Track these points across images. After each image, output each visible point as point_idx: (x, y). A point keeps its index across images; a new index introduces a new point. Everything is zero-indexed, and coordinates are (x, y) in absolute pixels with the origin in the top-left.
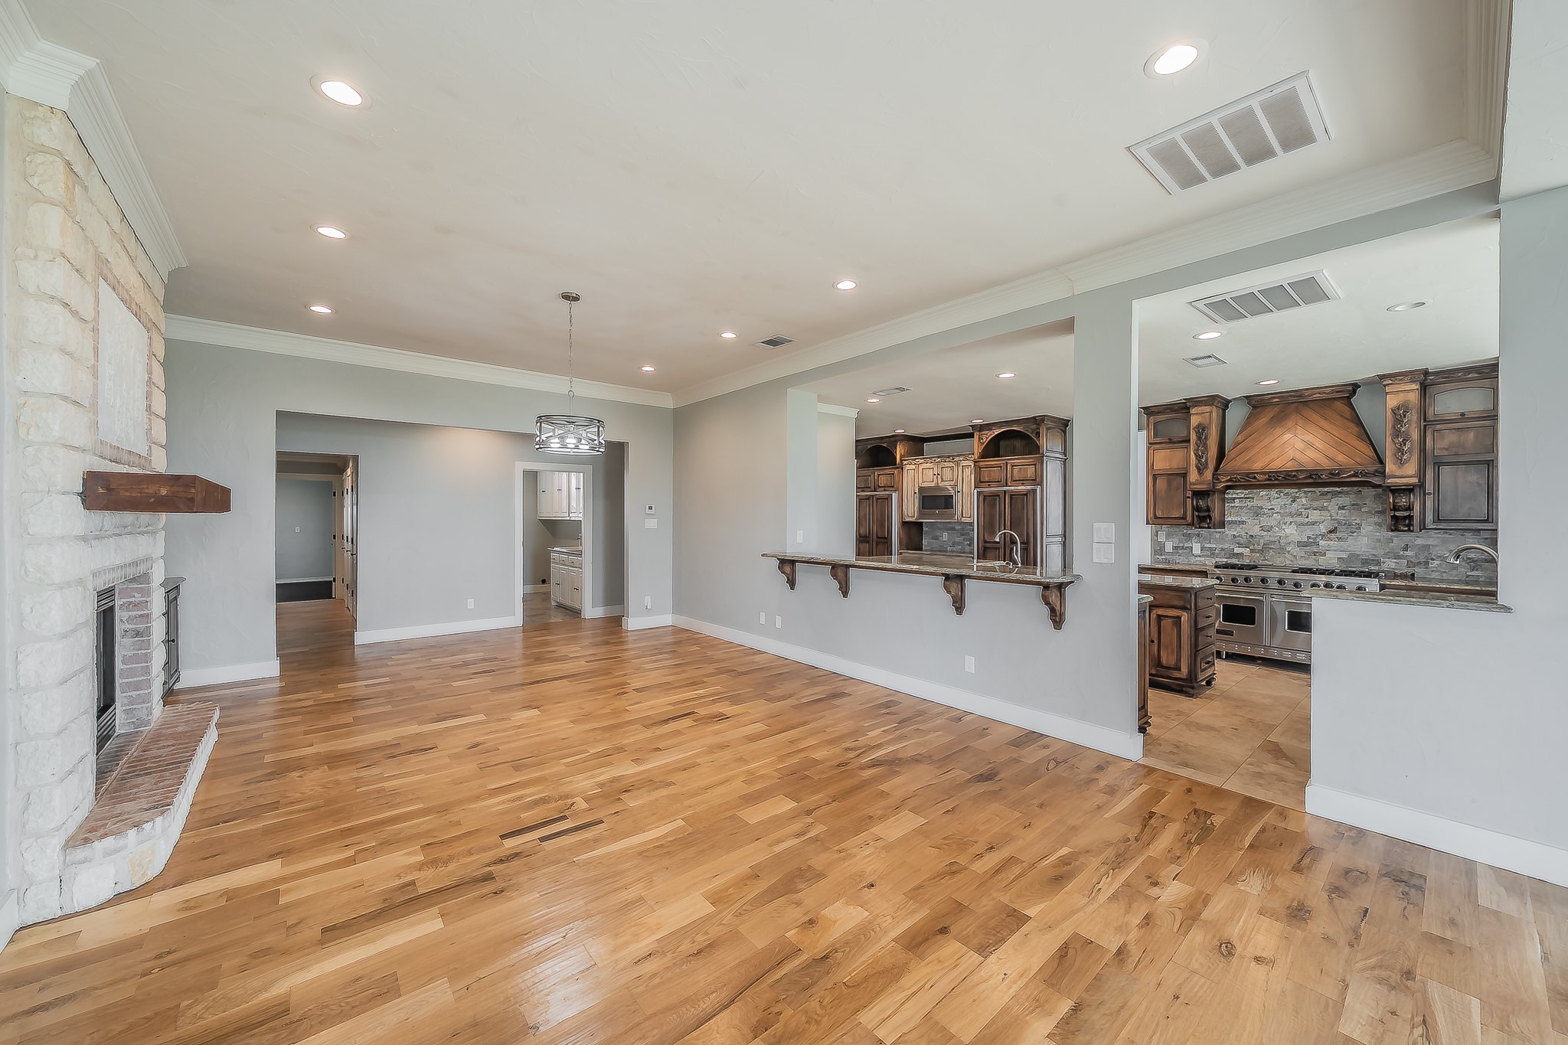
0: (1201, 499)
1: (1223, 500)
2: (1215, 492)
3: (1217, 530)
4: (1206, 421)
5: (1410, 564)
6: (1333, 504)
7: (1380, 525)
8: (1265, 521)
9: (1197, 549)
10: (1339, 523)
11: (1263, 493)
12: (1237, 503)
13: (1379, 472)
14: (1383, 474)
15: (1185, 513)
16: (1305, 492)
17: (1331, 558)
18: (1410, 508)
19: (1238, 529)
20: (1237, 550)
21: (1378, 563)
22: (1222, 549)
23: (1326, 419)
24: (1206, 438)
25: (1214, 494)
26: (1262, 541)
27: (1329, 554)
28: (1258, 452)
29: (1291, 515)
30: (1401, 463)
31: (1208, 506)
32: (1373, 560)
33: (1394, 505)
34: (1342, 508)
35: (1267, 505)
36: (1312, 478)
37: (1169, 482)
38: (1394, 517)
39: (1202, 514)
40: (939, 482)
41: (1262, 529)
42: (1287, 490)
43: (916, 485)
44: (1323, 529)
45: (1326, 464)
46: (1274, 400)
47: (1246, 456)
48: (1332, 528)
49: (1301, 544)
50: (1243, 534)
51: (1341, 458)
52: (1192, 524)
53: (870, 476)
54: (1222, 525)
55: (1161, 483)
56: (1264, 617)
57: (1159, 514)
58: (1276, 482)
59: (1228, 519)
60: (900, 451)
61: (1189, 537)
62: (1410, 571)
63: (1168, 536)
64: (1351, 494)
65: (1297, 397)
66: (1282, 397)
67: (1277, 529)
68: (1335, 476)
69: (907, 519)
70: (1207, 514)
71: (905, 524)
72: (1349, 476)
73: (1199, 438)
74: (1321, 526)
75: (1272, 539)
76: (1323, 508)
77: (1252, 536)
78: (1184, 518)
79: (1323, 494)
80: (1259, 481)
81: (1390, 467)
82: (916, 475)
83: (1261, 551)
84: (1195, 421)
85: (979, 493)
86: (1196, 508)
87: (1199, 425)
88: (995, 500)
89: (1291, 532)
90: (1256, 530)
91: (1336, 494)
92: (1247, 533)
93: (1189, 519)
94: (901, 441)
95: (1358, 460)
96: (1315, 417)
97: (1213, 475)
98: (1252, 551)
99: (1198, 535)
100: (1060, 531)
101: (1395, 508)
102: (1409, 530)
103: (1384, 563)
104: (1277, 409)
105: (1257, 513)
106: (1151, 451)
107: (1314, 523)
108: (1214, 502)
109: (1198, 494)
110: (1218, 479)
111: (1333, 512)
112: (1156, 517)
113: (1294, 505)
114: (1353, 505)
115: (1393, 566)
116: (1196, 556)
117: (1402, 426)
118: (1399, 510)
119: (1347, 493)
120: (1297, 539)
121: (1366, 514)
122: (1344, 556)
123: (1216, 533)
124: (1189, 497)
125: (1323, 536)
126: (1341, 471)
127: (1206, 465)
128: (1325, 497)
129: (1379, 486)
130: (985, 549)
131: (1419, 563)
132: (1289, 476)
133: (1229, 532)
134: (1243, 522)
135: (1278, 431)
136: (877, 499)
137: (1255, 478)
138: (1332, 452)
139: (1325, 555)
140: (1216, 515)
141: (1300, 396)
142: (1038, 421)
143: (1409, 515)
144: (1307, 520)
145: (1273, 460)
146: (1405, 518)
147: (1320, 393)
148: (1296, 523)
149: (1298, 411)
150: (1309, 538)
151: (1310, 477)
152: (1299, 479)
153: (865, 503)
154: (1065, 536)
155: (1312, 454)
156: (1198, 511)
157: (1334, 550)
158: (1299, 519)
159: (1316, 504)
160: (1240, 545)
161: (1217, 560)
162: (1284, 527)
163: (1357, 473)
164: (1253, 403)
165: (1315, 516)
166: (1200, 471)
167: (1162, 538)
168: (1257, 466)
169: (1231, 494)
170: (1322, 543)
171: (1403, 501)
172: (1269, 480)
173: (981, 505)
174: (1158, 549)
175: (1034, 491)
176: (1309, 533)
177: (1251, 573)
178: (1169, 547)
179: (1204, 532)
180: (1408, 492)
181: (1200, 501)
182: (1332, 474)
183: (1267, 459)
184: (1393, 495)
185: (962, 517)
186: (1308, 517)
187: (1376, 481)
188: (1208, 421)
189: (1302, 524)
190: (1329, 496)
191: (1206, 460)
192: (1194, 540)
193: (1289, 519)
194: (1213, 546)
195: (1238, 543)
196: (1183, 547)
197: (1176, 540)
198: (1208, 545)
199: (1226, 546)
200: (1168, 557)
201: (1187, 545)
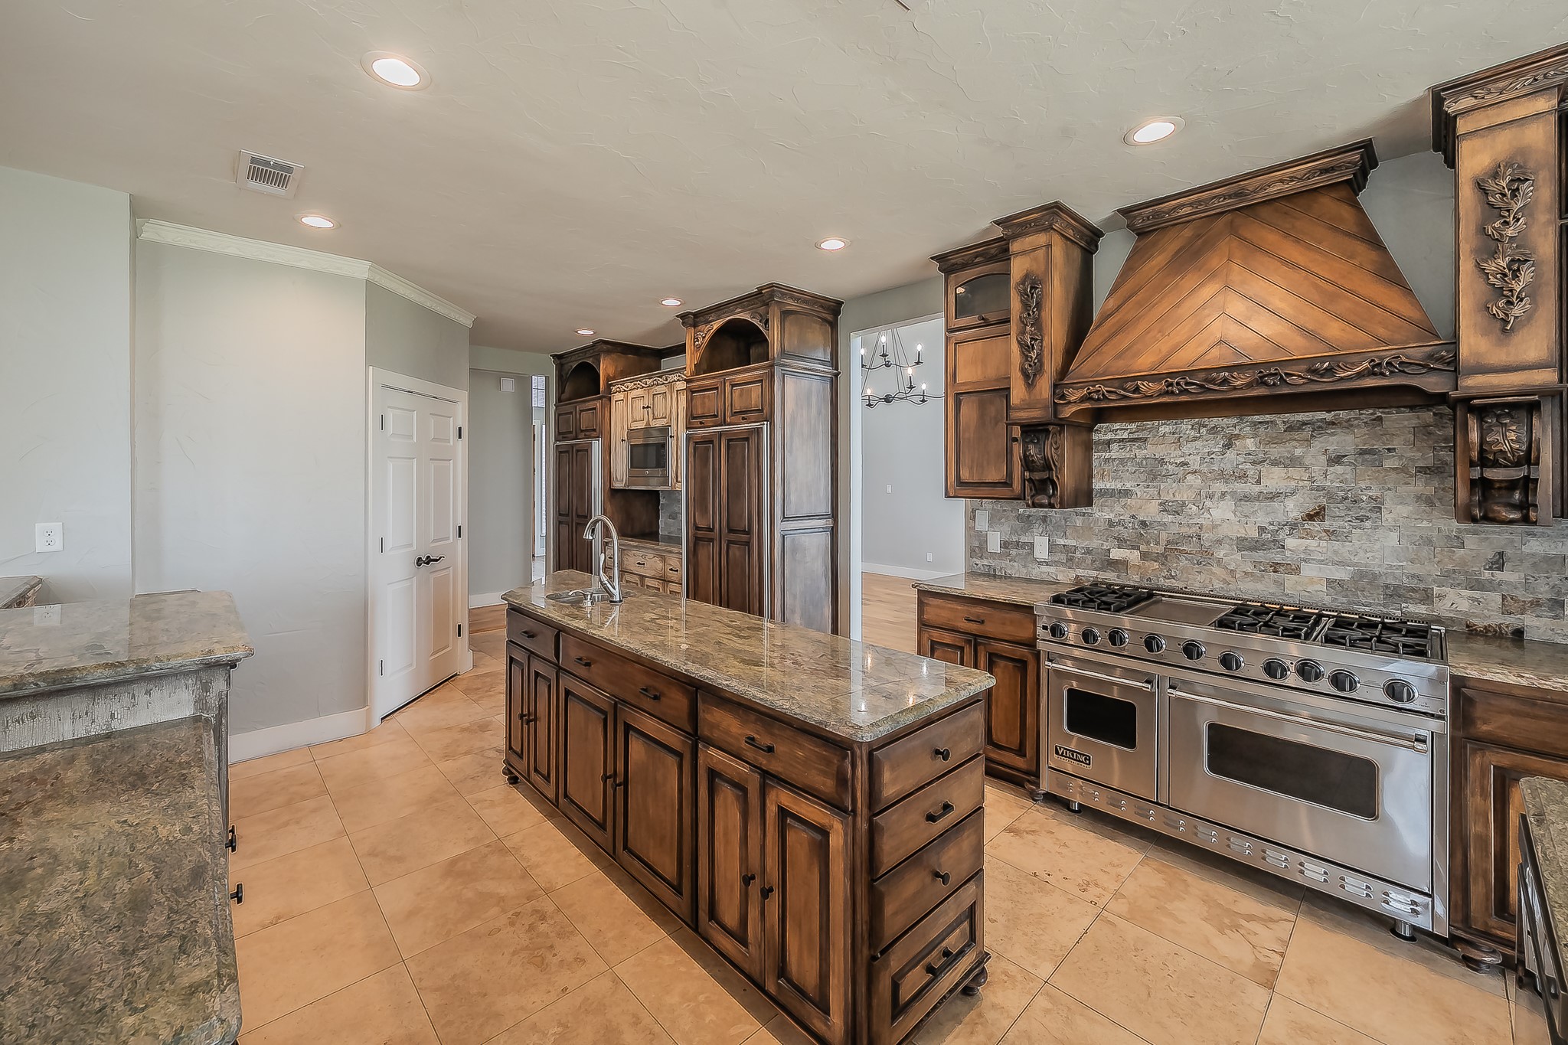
0: (1032, 442)
1: (1088, 447)
2: (1062, 426)
3: (1079, 510)
4: (1038, 268)
5: (1508, 605)
6: (1314, 453)
7: (1429, 502)
8: (1171, 491)
9: (1041, 551)
10: (1330, 496)
11: (1166, 428)
12: (1115, 452)
13: (1441, 359)
14: (1453, 365)
15: (1010, 474)
16: (1254, 424)
17: (1311, 581)
18: (1529, 458)
19: (1118, 508)
20: (1117, 554)
21: (1427, 597)
22: (1088, 551)
23: (1297, 240)
24: (1038, 305)
25: (1061, 432)
26: (1164, 536)
27: (1307, 570)
28: (1147, 331)
29: (1222, 476)
30: (1504, 328)
31: (1045, 459)
32: (1413, 590)
33: (1482, 451)
34: (1337, 460)
35: (1174, 455)
36: (1266, 384)
37: (982, 407)
38: (1483, 486)
39: (1037, 476)
40: (651, 420)
41: (1164, 508)
42: (1214, 421)
43: (625, 427)
44: (1293, 509)
45: (1299, 347)
46: (1182, 212)
47: (1124, 341)
48: (1311, 507)
49: (1245, 545)
50: (1126, 517)
51: (1335, 331)
52: (1021, 497)
53: (571, 413)
54: (1084, 497)
55: (969, 410)
56: (1154, 728)
57: (965, 476)
58: (1184, 398)
59: (1098, 485)
60: (606, 367)
61: (1027, 521)
62: (1511, 621)
63: (993, 520)
64: (1358, 426)
65: (1230, 197)
66: (1199, 202)
67: (1194, 508)
68: (1322, 376)
69: (618, 485)
70: (1045, 475)
71: (613, 493)
72: (1360, 375)
73: (1026, 306)
74: (1290, 504)
75: (1184, 530)
76: (1293, 462)
77: (1143, 524)
78: (1008, 484)
79: (1290, 428)
80: (1146, 397)
81: (1473, 343)
82: (625, 409)
83: (1163, 558)
84: (1018, 268)
85: (689, 438)
86: (1028, 464)
87: (1027, 276)
88: (707, 449)
89: (1222, 512)
90: (1151, 511)
91: (1321, 428)
92: (1133, 517)
93: (1017, 485)
94: (608, 352)
95: (1382, 332)
96: (1270, 238)
97: (1055, 386)
98: (1145, 556)
99: (1044, 519)
100: (825, 508)
101: (1485, 459)
102: (1526, 520)
103: (1441, 597)
104: (1188, 232)
105: (1154, 471)
106: (951, 347)
107: (1272, 497)
108: (1065, 452)
109: (1034, 431)
110: (1063, 397)
111: (1317, 470)
112: (961, 483)
113: (1231, 454)
114: (1363, 452)
115: (1464, 606)
116: (1041, 563)
117: (1506, 223)
118: (1495, 464)
119: (1349, 425)
120: (1236, 531)
121: (1393, 475)
122: (1342, 574)
123: (1076, 517)
124: (1015, 440)
125: (1293, 526)
126: (1336, 362)
127: (1039, 369)
128: (1296, 435)
129: (1442, 398)
130: (697, 539)
131: (1536, 604)
132: (1213, 381)
133: (1101, 513)
134: (1126, 493)
135: (1189, 281)
136: (578, 451)
137: (1137, 390)
138: (1312, 317)
139: (1297, 570)
140: (1067, 478)
141: (1237, 195)
142: (764, 297)
143: (1527, 479)
144: (1257, 489)
145: (1177, 348)
146: (1512, 485)
147: (1282, 181)
148: (1233, 493)
149: (1233, 230)
150: (1262, 530)
151: (1261, 382)
152: (1235, 388)
153: (565, 456)
154: (834, 515)
155: (1267, 326)
156: (1030, 471)
157: (1321, 562)
158: (1240, 487)
159: (1275, 451)
160: (1121, 542)
161: (1080, 572)
162: (1208, 503)
163: (1379, 365)
164: (1139, 223)
165: (1275, 478)
166: (1030, 378)
167: (982, 523)
168: (1144, 362)
169: (1104, 432)
170: (1291, 543)
171: (1509, 438)
172: (1167, 393)
173: (691, 459)
174: (976, 547)
175: (759, 431)
176: (1262, 520)
177: (1126, 621)
178: (994, 544)
179: (1055, 514)
180: (1524, 414)
181: (1031, 447)
182: (1315, 372)
183: (1164, 346)
184: (1481, 421)
185: (677, 481)
186: (1259, 482)
187: (1433, 383)
188: (1043, 268)
189: (1246, 498)
190: (1307, 431)
191: (1039, 356)
192: (1038, 528)
193: (1219, 487)
194: (1071, 542)
195: (1118, 539)
196: (1017, 545)
197: (1006, 528)
198: (1061, 542)
199: (1095, 544)
200: (993, 563)
201: (1024, 539)
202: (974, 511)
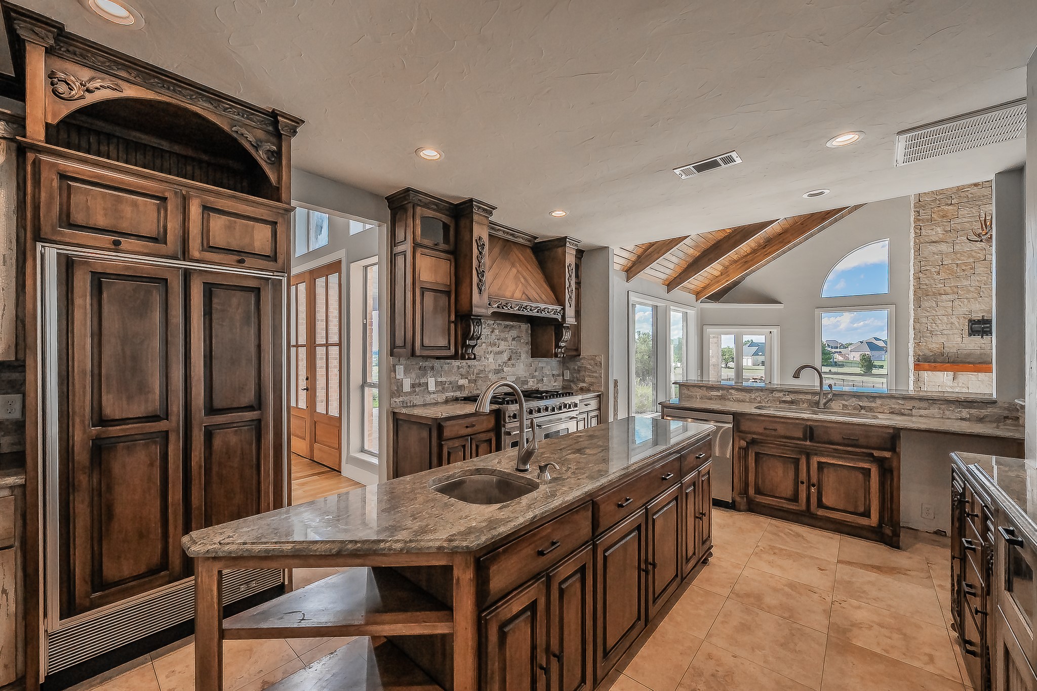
0: (477, 325)
4: (484, 235)
10: (512, 352)
15: (450, 342)
22: (451, 383)
26: (475, 371)
29: (490, 344)
30: (570, 306)
37: (436, 301)
44: (506, 357)
49: (496, 372)
52: (455, 355)
55: (428, 301)
61: (424, 370)
63: (406, 371)
67: (484, 358)
73: (480, 253)
74: (505, 355)
75: (481, 368)
76: (506, 339)
77: (469, 366)
78: (448, 347)
83: (475, 381)
84: (476, 230)
87: (480, 237)
98: (469, 381)
99: (432, 368)
106: (418, 255)
107: (502, 353)
110: (490, 304)
112: (423, 346)
114: (518, 337)
116: (431, 393)
117: (571, 279)
124: (452, 322)
125: (506, 363)
150: (499, 365)
156: (470, 340)
161: (447, 394)
162: (487, 356)
165: (502, 345)
166: (481, 291)
167: (400, 373)
168: (508, 295)
174: (395, 391)
175: (276, 285)
176: (500, 361)
178: (406, 387)
179: (437, 364)
181: (477, 327)
189: (496, 353)
192: (430, 373)
193: (490, 349)
194: (444, 379)
195: (461, 375)
196: (420, 385)
197: (413, 375)
198: (440, 380)
199: (453, 378)
200: (405, 398)
201: (422, 381)
202: (394, 366)
